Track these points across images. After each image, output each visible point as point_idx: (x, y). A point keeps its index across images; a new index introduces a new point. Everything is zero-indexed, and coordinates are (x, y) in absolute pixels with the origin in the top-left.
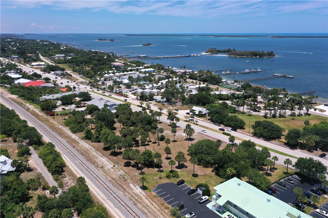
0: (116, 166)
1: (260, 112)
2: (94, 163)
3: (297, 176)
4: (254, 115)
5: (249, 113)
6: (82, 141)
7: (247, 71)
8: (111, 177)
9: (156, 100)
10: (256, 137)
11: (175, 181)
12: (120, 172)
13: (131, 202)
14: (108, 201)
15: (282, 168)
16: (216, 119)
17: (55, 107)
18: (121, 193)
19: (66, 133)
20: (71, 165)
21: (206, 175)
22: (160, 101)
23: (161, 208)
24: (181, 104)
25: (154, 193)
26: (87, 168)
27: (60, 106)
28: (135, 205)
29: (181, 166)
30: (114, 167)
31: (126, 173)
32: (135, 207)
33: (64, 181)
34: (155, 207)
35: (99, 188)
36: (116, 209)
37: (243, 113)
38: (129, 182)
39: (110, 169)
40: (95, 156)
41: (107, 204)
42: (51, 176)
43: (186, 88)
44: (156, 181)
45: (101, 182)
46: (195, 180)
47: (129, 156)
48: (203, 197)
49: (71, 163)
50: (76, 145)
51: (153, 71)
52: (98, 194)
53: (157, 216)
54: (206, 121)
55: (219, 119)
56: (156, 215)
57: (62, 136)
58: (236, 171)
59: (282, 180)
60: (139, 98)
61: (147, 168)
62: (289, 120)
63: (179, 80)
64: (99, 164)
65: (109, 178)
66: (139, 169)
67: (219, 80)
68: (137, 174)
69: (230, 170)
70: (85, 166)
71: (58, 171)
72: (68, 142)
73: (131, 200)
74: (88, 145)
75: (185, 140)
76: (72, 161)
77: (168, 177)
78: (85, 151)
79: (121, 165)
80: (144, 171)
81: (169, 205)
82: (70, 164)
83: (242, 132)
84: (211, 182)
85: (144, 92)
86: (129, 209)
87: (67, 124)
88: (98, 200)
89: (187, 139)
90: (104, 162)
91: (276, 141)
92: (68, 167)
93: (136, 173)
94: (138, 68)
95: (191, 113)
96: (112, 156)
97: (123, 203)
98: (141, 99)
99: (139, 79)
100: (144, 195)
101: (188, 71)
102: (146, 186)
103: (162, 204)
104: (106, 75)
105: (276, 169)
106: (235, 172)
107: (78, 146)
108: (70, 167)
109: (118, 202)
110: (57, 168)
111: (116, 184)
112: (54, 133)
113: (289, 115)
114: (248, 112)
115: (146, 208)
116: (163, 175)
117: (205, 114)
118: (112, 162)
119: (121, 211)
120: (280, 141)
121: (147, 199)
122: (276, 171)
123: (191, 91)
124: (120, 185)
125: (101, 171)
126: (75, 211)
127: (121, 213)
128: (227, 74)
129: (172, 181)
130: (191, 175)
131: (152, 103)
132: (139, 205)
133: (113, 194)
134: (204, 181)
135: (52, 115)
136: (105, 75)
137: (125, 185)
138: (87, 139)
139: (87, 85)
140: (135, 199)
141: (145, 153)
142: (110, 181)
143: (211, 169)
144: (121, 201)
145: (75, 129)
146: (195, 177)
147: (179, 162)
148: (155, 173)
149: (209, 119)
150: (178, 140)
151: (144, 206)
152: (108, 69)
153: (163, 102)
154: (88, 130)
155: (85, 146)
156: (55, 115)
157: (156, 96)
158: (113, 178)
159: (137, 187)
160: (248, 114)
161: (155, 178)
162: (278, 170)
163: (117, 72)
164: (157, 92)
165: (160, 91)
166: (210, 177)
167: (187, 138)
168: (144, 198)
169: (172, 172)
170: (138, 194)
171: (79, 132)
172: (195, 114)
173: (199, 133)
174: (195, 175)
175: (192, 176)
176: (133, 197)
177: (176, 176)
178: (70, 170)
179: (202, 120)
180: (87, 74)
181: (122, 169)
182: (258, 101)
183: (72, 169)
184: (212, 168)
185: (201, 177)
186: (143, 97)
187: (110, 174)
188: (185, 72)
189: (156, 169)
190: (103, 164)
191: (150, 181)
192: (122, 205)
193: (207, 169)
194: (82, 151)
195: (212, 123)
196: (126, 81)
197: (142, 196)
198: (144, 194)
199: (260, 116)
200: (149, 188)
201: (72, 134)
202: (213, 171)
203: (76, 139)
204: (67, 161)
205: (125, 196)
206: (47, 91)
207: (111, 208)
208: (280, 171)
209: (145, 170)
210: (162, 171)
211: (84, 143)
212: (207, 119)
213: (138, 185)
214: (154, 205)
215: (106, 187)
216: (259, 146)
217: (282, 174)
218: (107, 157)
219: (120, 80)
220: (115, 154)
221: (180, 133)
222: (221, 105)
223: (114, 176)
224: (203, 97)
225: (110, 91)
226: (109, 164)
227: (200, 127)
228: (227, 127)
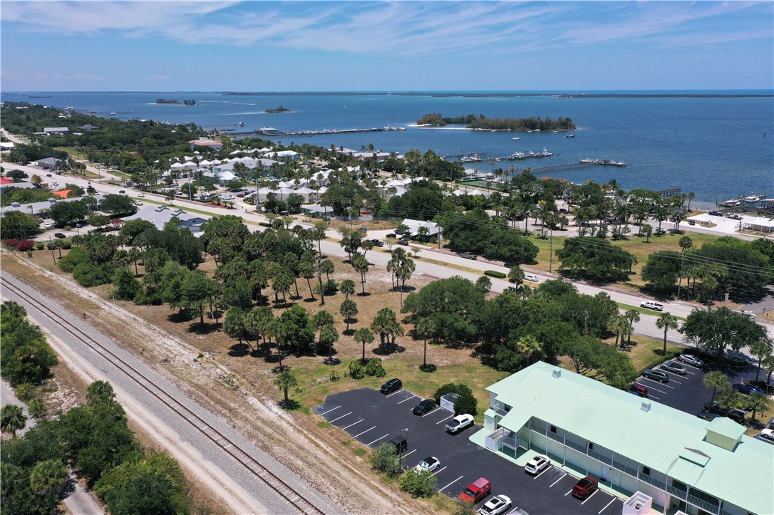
0: (207, 355)
1: (566, 230)
3: (690, 356)
4: (553, 237)
5: (540, 232)
6: (108, 303)
7: (518, 154)
8: (192, 383)
9: (306, 212)
11: (375, 384)
12: (218, 370)
13: (254, 442)
14: (185, 445)
15: (648, 342)
16: (464, 242)
17: (36, 231)
18: (223, 420)
19: (64, 286)
20: (75, 361)
21: (459, 366)
22: (318, 213)
23: (341, 453)
24: (370, 217)
25: (319, 418)
26: (121, 365)
27: (48, 229)
28: (266, 449)
29: (388, 349)
30: (199, 359)
31: (235, 371)
32: (266, 454)
33: (48, 399)
34: (326, 452)
35: (157, 412)
36: (209, 465)
37: (527, 234)
38: (244, 392)
39: (187, 365)
40: (146, 336)
41: (182, 451)
42: (11, 389)
43: (380, 186)
44: (322, 387)
45: (163, 396)
46: (428, 380)
47: (242, 324)
48: (460, 418)
49: (75, 354)
50: (92, 313)
51: (295, 156)
52: (154, 427)
53: (334, 475)
54: (438, 249)
55: (471, 242)
56: (328, 471)
57: (52, 295)
58: (542, 344)
59: (655, 368)
60: (263, 209)
61: (294, 357)
62: (638, 244)
63: (360, 173)
64: (156, 353)
65: (186, 385)
66: (270, 359)
67: (458, 171)
68: (266, 372)
69: (527, 340)
70: (116, 361)
71: (30, 375)
72: (67, 307)
73: (251, 436)
74: (127, 313)
75: (390, 290)
76: (76, 351)
77: (354, 374)
78: (116, 325)
79: (219, 353)
80: (285, 364)
81: (364, 445)
82: (70, 357)
83: (531, 270)
84: (473, 382)
85: (276, 194)
86: (249, 460)
87: (66, 267)
88: (153, 444)
89: (395, 289)
90: (171, 349)
91: (621, 285)
92: (65, 365)
93: (265, 370)
94: (256, 151)
95: (399, 236)
96: (193, 334)
97: (229, 447)
98: (270, 210)
99: (260, 171)
100: (292, 421)
101: (381, 154)
102: (295, 400)
103: (345, 444)
104: (177, 165)
105: (635, 344)
106: (540, 346)
107: (97, 315)
108: (71, 365)
109: (215, 444)
110: (28, 364)
111: (207, 398)
113: (636, 235)
114: (537, 231)
115: (298, 456)
116: (342, 370)
117: (436, 235)
118: (195, 347)
119: (223, 469)
120: (629, 284)
121: (299, 431)
122: (634, 349)
123: (393, 191)
124: (218, 402)
125: (164, 371)
126: (79, 478)
127: (224, 474)
128: (473, 162)
129: (367, 384)
130: (417, 367)
131: (297, 219)
132: (277, 449)
133: (199, 424)
134: (454, 378)
135: (27, 248)
136: (172, 166)
137: (235, 401)
138: (122, 298)
139: (125, 187)
140: (265, 434)
142: (190, 394)
143: (469, 352)
144: (222, 442)
145: (89, 276)
146: (427, 371)
147: (383, 335)
148: (318, 366)
149: (445, 247)
150: (373, 292)
151: (292, 451)
152: (182, 153)
153: (325, 213)
154: (125, 273)
155: (116, 313)
156: (33, 250)
157: (307, 204)
158: (198, 386)
159: (270, 403)
160: (538, 235)
161: (319, 380)
162: (640, 347)
163: (203, 159)
164: (310, 195)
165: (315, 191)
166: (470, 370)
167: (395, 285)
168: (291, 429)
169: (364, 361)
170: (272, 422)
171: (101, 284)
172: (409, 236)
173: (424, 275)
174: (428, 368)
175: (419, 370)
176: (259, 429)
177: (377, 372)
178: (70, 372)
179: (429, 248)
180: (126, 164)
181: (222, 363)
182: (558, 209)
183: (77, 370)
184: (471, 349)
185: (446, 371)
186: (272, 206)
187: (189, 376)
188: (375, 157)
189: (321, 359)
190: (169, 354)
191: (305, 388)
192: (226, 453)
193: (458, 351)
194: (109, 326)
195: (454, 253)
196: (228, 176)
197: (284, 425)
198: (289, 419)
200: (305, 406)
201: (79, 288)
202: (474, 355)
203: (91, 299)
204: (63, 350)
205: (234, 427)
206: (16, 196)
207: (194, 461)
208: (646, 349)
209: (290, 361)
210: (338, 362)
211: (114, 307)
212: (441, 246)
213: (273, 398)
214: (322, 446)
215: (177, 407)
217: (653, 354)
218: (181, 337)
219: (212, 175)
220: (203, 329)
221: (377, 277)
223: (202, 381)
224: (427, 197)
225: (188, 198)
226: (186, 352)
227: (426, 263)
228: (493, 262)
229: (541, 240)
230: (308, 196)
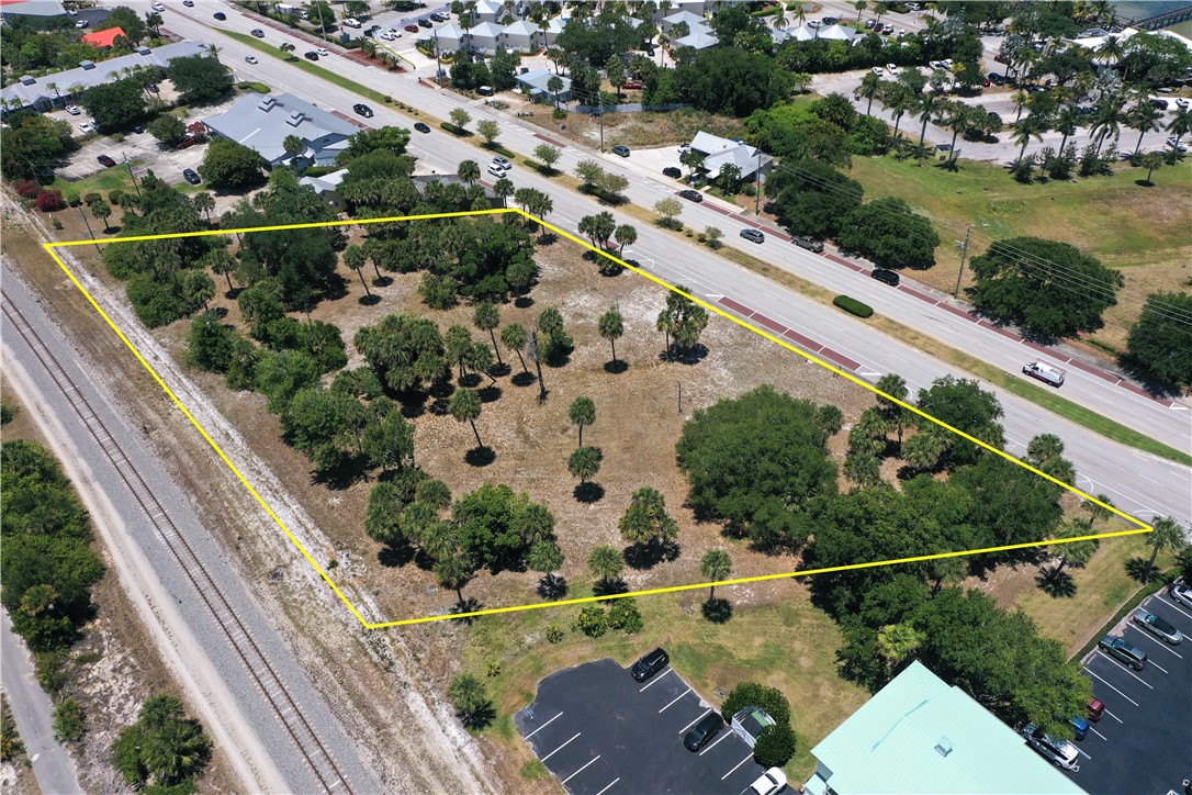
0: (343, 562)
1: (995, 141)
2: (236, 538)
4: (970, 166)
5: (946, 154)
6: (185, 381)
8: (318, 642)
9: (526, 87)
10: (988, 321)
11: (623, 651)
12: (361, 609)
16: (805, 218)
17: (67, 147)
18: (365, 756)
19: (114, 323)
20: (130, 565)
21: (769, 606)
22: (544, 93)
24: (638, 107)
25: (524, 748)
26: (204, 584)
27: (89, 138)
29: (649, 550)
30: (330, 574)
31: (389, 613)
33: (88, 683)
35: (259, 726)
37: (920, 151)
38: (402, 676)
39: (311, 588)
40: (245, 491)
42: (29, 653)
44: (534, 658)
45: (269, 683)
46: (715, 641)
49: (131, 545)
50: (158, 412)
52: (255, 771)
57: (93, 351)
59: (1123, 624)
60: (449, 73)
61: (488, 573)
62: (1129, 192)
64: (260, 546)
65: (309, 648)
66: (450, 578)
68: (440, 618)
70: (196, 571)
72: (121, 393)
74: (213, 412)
75: (662, 357)
76: (133, 534)
77: (590, 631)
78: (191, 450)
79: (364, 554)
80: (473, 594)
82: (123, 551)
83: (920, 288)
84: (793, 651)
85: (472, 39)
87: (118, 266)
89: (671, 353)
90: (285, 536)
91: (1083, 346)
92: (115, 578)
93: (439, 607)
95: (686, 171)
96: (323, 487)
98: (461, 81)
100: (479, 767)
107: (166, 418)
108: (126, 579)
111: (341, 691)
112: (56, 333)
113: (1129, 157)
114: (943, 148)
117: (752, 177)
118: (325, 534)
120: (1097, 342)
122: (1092, 560)
123: (683, 29)
125: (272, 601)
129: (609, 648)
130: (698, 608)
131: (508, 106)
134: (758, 641)
135: (51, 205)
137: (387, 703)
138: (208, 367)
142: (315, 674)
143: (792, 562)
145: (151, 308)
146: (715, 620)
148: (527, 603)
149: (769, 209)
150: (631, 360)
155: (197, 415)
156: (64, 205)
157: (528, 57)
158: (328, 656)
159: (444, 711)
160: (943, 158)
161: (529, 640)
162: (1102, 553)
164: (532, 36)
165: (542, 30)
166: (790, 618)
168: (475, 789)
169: (605, 589)
170: (446, 767)
171: (175, 319)
172: (705, 177)
173: (725, 301)
174: (717, 610)
175: (701, 615)
176: (420, 782)
177: (628, 619)
179: (737, 210)
181: (369, 585)
182: (986, 75)
183: (135, 594)
184: (795, 554)
185: (747, 618)
186: (466, 72)
187: (313, 620)
189: (533, 577)
190: (281, 549)
191: (503, 663)
194: (185, 458)
195: (782, 230)
197: (468, 778)
198: (473, 759)
199: (998, 168)
200: (502, 712)
201: (139, 330)
202: (799, 574)
203: (157, 367)
204: (112, 530)
209: (483, 583)
210: (561, 589)
211: (194, 394)
212: (761, 207)
213: (449, 697)
216: (1001, 379)
217: (1123, 574)
218: (302, 498)
220: (338, 471)
221: (641, 308)
222: (821, 116)
223: (334, 639)
224: (743, 71)
225: (317, 33)
226: (307, 549)
227: (730, 264)
228: (851, 259)
229: (946, 171)
230: (528, 40)
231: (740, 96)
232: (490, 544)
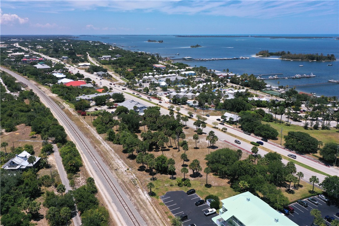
0: (130, 169)
1: (301, 122)
2: (109, 164)
4: (293, 125)
6: (104, 142)
7: (297, 76)
8: (122, 180)
9: (188, 104)
10: (288, 150)
11: (185, 189)
12: (132, 176)
13: (135, 207)
14: (113, 204)
15: (309, 186)
16: (246, 127)
17: (89, 107)
18: (128, 197)
19: (92, 133)
20: (88, 166)
21: (220, 186)
22: (192, 105)
23: (163, 216)
24: (214, 109)
25: (161, 201)
26: (101, 169)
27: (93, 106)
28: (138, 210)
29: (196, 175)
30: (127, 171)
31: (138, 177)
32: (138, 212)
33: (76, 180)
34: (158, 215)
35: (108, 190)
36: (118, 213)
37: (281, 122)
38: (138, 186)
39: (123, 172)
40: (113, 158)
41: (112, 207)
42: (66, 174)
43: (223, 93)
44: (166, 188)
45: (111, 184)
46: (207, 191)
47: (142, 160)
48: (210, 210)
49: (88, 163)
50: (98, 146)
51: (194, 73)
52: (106, 196)
53: (157, 225)
54: (236, 128)
55: (249, 127)
56: (156, 223)
57: (87, 136)
59: (305, 200)
60: (172, 101)
61: (160, 174)
62: (333, 133)
63: (218, 84)
64: (114, 166)
65: (120, 181)
66: (152, 174)
67: (263, 85)
68: (148, 179)
69: (243, 183)
70: (100, 167)
71: (73, 170)
72: (91, 142)
73: (135, 205)
74: (109, 147)
75: (207, 147)
76: (89, 162)
77: (179, 185)
78: (103, 151)
79: (135, 169)
80: (156, 177)
81: (173, 214)
82: (87, 164)
83: (273, 143)
84: (224, 194)
85: (178, 95)
86: (131, 214)
87: (95, 124)
88: (103, 202)
89: (209, 147)
90: (119, 165)
91: (311, 156)
92: (84, 167)
94: (179, 70)
95: (222, 120)
96: (129, 159)
97: (126, 208)
98: (174, 102)
99: (176, 82)
100: (150, 201)
101: (231, 74)
102: (155, 192)
103: (166, 213)
104: (146, 77)
105: (301, 186)
107: (99, 147)
108: (87, 167)
109: (122, 206)
110: (72, 167)
111: (125, 187)
112: (80, 133)
113: (335, 127)
114: (286, 121)
115: (148, 215)
116: (175, 182)
117: (236, 121)
118: (127, 165)
119: (122, 216)
120: (314, 155)
121: (152, 205)
122: (300, 189)
123: (227, 96)
124: (128, 189)
125: (114, 173)
126: (79, 211)
127: (122, 218)
128: (274, 79)
129: (183, 189)
130: (204, 185)
131: (184, 107)
132: (142, 211)
133: (119, 197)
134: (216, 192)
135: (84, 115)
136: (144, 77)
137: (134, 190)
138: (109, 140)
139: (124, 86)
140: (140, 204)
141: (159, 159)
142: (120, 184)
143: (227, 181)
144: (125, 205)
145: (100, 130)
146: (207, 187)
147: (193, 171)
148: (167, 179)
149: (239, 127)
150: (200, 147)
151: (147, 213)
152: (149, 71)
153: (195, 106)
154: (111, 131)
155: (106, 147)
156: (86, 115)
157: (191, 100)
158: (124, 182)
159: (145, 192)
160: (286, 123)
161: (166, 185)
162: (303, 188)
163: (156, 74)
164: (192, 96)
165: (194, 95)
166: (224, 189)
167: (210, 145)
168: (149, 204)
169: (184, 180)
170: (144, 200)
171: (104, 133)
172: (226, 121)
173: (225, 141)
174: (208, 186)
175: (204, 186)
176: (138, 202)
177: (189, 185)
178: (85, 169)
179: (232, 127)
180: (127, 76)
181: (134, 173)
182: (302, 110)
183: (88, 169)
184: (228, 179)
185: (215, 188)
186: (176, 101)
187: (122, 177)
188: (228, 75)
189: (169, 176)
190: (118, 167)
191: (160, 188)
192: (125, 210)
193: (223, 180)
194: (102, 152)
195: (242, 131)
196: (163, 84)
197: (147, 202)
198: (150, 200)
199: (300, 126)
200: (158, 195)
201: (97, 134)
202: (228, 183)
203: (99, 139)
205: (131, 200)
206: (85, 91)
207: (114, 211)
208: (306, 189)
209: (158, 176)
210: (175, 178)
211: (106, 144)
212: (238, 127)
213: (147, 191)
214: (158, 213)
215: (115, 189)
216: (288, 159)
217: (307, 192)
218: (124, 160)
219: (157, 83)
220: (132, 157)
221: (205, 140)
222: (257, 113)
223: (126, 180)
224: (239, 102)
225: (145, 94)
226: (124, 167)
227: (228, 135)
228: (257, 137)
229: (287, 126)
230: (191, 96)
231: (238, 108)
232: (161, 166)
